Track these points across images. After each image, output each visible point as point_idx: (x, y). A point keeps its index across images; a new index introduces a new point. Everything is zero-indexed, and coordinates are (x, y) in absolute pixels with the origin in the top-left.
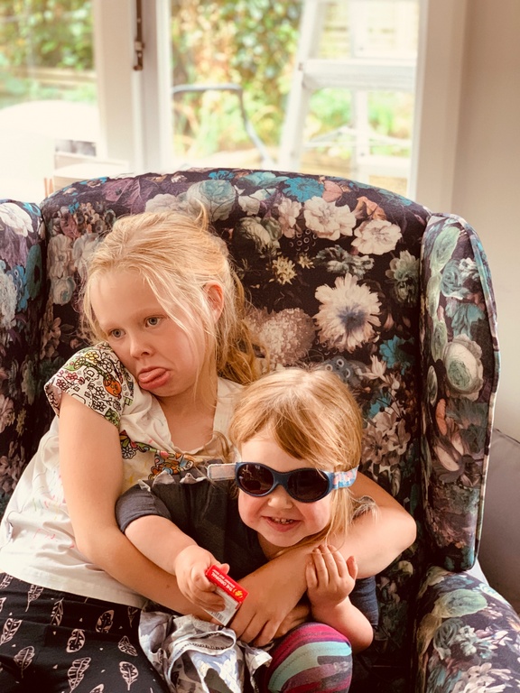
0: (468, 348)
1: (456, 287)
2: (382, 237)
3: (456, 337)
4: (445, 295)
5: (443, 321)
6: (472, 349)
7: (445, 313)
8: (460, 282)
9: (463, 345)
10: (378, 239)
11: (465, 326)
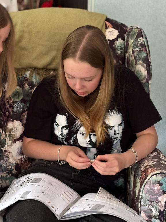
0: (142, 65)
1: (137, 47)
2: (112, 34)
3: (138, 63)
4: (134, 50)
5: (133, 58)
6: (143, 65)
7: (134, 55)
8: (139, 45)
9: (140, 65)
10: (111, 34)
11: (140, 59)
